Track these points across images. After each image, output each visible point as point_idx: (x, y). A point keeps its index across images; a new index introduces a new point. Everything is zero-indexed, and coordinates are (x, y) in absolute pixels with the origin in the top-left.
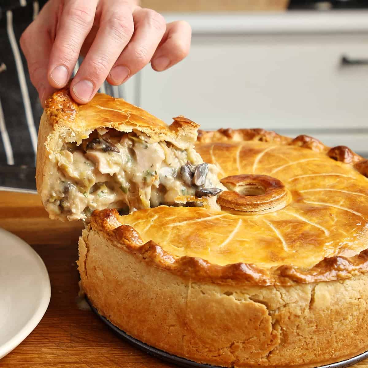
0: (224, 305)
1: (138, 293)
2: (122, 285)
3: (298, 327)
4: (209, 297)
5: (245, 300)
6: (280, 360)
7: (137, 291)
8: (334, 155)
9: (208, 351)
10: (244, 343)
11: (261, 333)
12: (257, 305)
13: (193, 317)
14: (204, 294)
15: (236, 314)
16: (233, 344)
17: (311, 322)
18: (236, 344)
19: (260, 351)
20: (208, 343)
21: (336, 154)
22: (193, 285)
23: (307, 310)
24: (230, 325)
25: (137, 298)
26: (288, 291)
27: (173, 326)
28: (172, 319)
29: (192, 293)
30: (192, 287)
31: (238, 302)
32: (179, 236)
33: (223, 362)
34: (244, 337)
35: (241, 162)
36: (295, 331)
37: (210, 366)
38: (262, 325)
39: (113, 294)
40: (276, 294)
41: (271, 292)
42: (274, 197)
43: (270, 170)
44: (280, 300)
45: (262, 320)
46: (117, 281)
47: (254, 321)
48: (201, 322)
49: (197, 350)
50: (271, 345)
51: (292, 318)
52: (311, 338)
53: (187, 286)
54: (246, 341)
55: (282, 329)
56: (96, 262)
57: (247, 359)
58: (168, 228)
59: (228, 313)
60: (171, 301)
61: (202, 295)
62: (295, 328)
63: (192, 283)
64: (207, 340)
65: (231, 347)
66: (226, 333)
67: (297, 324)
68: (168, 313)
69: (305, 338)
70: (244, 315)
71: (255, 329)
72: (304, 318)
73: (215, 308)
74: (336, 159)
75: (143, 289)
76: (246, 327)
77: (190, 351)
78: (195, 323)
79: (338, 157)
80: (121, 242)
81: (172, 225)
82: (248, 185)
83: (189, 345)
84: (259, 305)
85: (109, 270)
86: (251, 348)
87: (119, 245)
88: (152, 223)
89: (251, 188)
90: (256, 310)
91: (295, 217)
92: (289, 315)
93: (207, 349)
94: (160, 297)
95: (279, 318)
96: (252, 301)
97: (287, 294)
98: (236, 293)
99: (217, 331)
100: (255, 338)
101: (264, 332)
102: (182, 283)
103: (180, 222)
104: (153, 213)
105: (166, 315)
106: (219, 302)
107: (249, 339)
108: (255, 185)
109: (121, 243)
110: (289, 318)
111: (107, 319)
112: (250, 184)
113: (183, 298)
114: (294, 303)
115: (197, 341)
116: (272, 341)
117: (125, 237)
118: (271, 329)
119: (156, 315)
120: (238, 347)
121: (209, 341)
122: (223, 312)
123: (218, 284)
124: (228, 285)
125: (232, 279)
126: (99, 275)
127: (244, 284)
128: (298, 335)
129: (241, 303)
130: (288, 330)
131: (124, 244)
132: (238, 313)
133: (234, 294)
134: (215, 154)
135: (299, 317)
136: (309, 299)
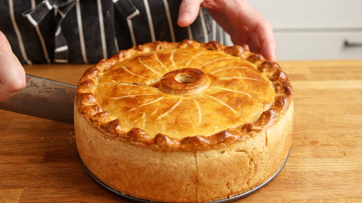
0: (221, 161)
1: (159, 172)
2: (145, 169)
3: (262, 159)
4: (212, 158)
5: (233, 153)
6: (254, 182)
7: (158, 170)
8: (209, 48)
9: (214, 193)
10: (235, 180)
11: (244, 170)
12: (240, 153)
13: (203, 175)
14: (207, 157)
15: (230, 164)
16: (228, 183)
17: (267, 153)
18: (230, 182)
19: (243, 181)
20: (213, 188)
21: (211, 47)
22: (200, 154)
23: (265, 147)
24: (227, 172)
25: (159, 175)
26: (254, 139)
27: (189, 185)
28: (188, 180)
29: (200, 160)
30: (199, 156)
31: (229, 156)
32: (169, 124)
33: (223, 196)
34: (234, 176)
35: (164, 63)
36: (261, 162)
37: (215, 202)
38: (244, 164)
39: (137, 178)
40: (249, 143)
41: (246, 143)
42: (204, 80)
43: (184, 64)
44: (252, 146)
45: (244, 162)
46: (140, 169)
47: (240, 164)
48: (209, 176)
49: (206, 195)
50: (250, 175)
51: (259, 155)
52: (268, 163)
53: (195, 156)
54: (236, 178)
55: (254, 164)
56: (117, 159)
57: (237, 189)
58: (159, 120)
59: (224, 165)
60: (186, 170)
61: (206, 158)
62: (260, 160)
63: (199, 153)
64: (213, 186)
65: (227, 185)
66: (224, 177)
67: (261, 157)
68: (184, 178)
69: (265, 164)
70: (234, 162)
71: (241, 169)
72: (264, 152)
73: (216, 165)
74: (211, 50)
75: (163, 167)
76: (236, 170)
77: (202, 197)
78: (204, 178)
79: (213, 48)
80: (138, 140)
81: (159, 118)
82: (181, 76)
83: (201, 193)
84: (241, 154)
85: (131, 162)
86: (239, 181)
87: (137, 143)
88: (145, 120)
89: (182, 78)
90: (240, 157)
91: (223, 90)
92: (257, 153)
93: (213, 192)
94: (178, 170)
95: (252, 157)
96: (237, 152)
97: (254, 141)
98: (227, 150)
99: (219, 178)
100: (241, 174)
101: (245, 169)
102: (192, 155)
103: (163, 113)
104: (140, 113)
105: (183, 179)
106: (218, 160)
107: (238, 176)
108: (185, 75)
109: (138, 142)
110: (257, 155)
111: (131, 196)
112: (182, 76)
113: (194, 165)
114: (259, 145)
115: (206, 189)
116: (249, 172)
117: (139, 137)
118: (249, 165)
119: (175, 182)
120: (232, 183)
121: (214, 186)
122: (221, 165)
123: (216, 149)
124: (222, 147)
125: (223, 143)
126: (121, 168)
127: (231, 143)
128: (262, 163)
129: (231, 155)
130: (257, 163)
131: (141, 142)
132: (231, 163)
133: (226, 151)
134: (145, 63)
135: (262, 152)
136: (265, 140)
